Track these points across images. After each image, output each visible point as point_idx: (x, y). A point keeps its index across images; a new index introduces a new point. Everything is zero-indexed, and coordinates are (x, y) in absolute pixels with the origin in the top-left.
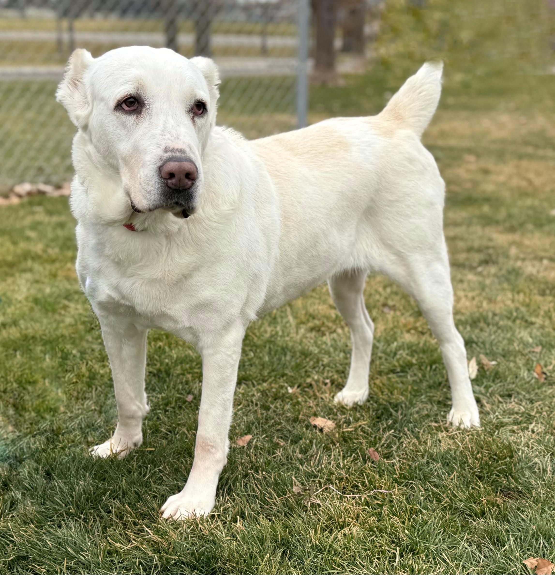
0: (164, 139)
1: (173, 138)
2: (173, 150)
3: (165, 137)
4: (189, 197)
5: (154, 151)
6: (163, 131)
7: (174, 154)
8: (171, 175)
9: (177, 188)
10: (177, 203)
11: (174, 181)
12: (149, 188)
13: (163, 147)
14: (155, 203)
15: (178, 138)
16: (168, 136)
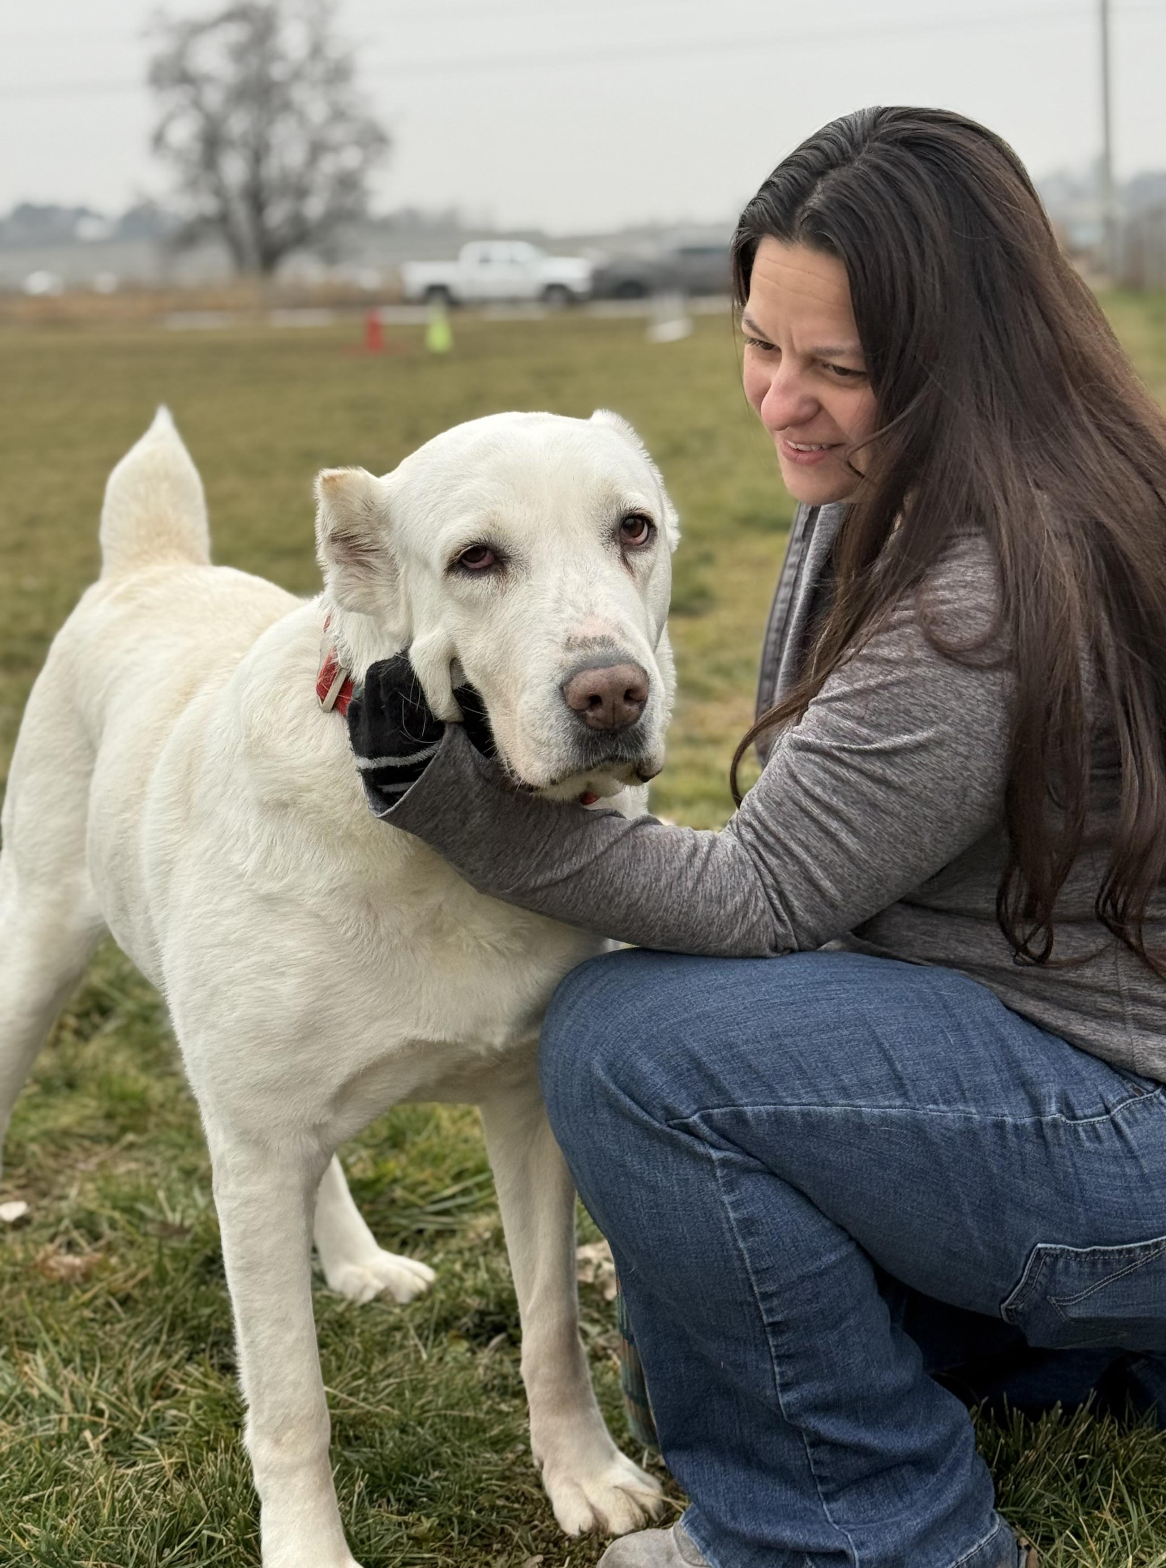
0: (562, 620)
1: (580, 616)
2: (585, 643)
3: (563, 616)
4: (637, 739)
5: (545, 652)
6: (557, 601)
7: (589, 652)
8: (594, 700)
9: (609, 727)
10: (612, 758)
11: (600, 712)
12: (544, 734)
13: (562, 638)
14: (562, 766)
15: (592, 613)
16: (569, 611)
